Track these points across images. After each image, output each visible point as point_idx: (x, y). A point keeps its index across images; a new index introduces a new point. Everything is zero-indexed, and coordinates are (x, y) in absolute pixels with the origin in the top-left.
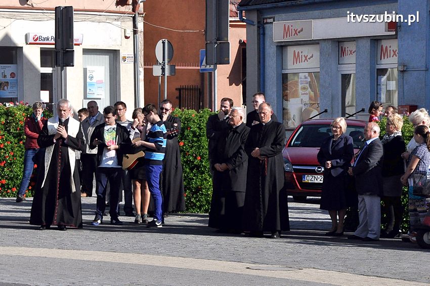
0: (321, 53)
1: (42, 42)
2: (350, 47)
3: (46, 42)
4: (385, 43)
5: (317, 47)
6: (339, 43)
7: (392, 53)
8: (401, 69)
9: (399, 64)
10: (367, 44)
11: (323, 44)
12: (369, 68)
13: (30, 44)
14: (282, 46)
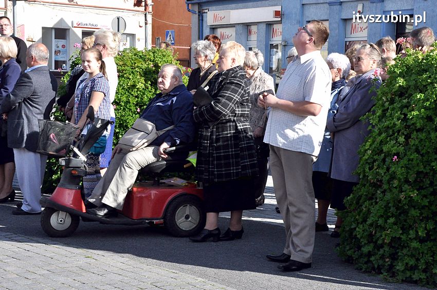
0: (236, 33)
1: (82, 26)
2: (254, 29)
3: (85, 26)
4: (275, 27)
5: (234, 29)
6: (247, 26)
7: (279, 33)
8: (283, 44)
9: (283, 41)
10: (264, 27)
11: (237, 27)
12: (265, 43)
13: (75, 27)
14: (214, 28)
